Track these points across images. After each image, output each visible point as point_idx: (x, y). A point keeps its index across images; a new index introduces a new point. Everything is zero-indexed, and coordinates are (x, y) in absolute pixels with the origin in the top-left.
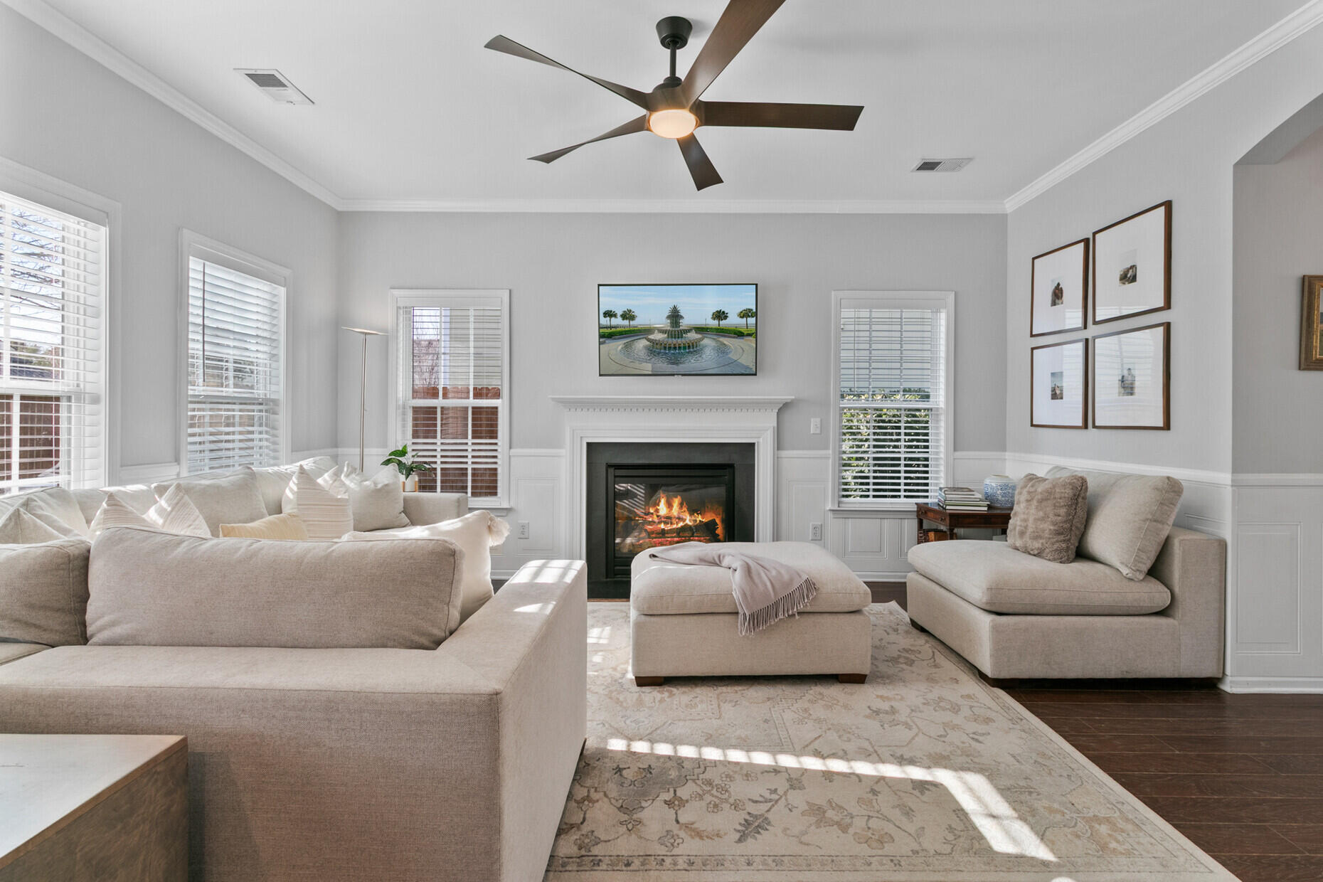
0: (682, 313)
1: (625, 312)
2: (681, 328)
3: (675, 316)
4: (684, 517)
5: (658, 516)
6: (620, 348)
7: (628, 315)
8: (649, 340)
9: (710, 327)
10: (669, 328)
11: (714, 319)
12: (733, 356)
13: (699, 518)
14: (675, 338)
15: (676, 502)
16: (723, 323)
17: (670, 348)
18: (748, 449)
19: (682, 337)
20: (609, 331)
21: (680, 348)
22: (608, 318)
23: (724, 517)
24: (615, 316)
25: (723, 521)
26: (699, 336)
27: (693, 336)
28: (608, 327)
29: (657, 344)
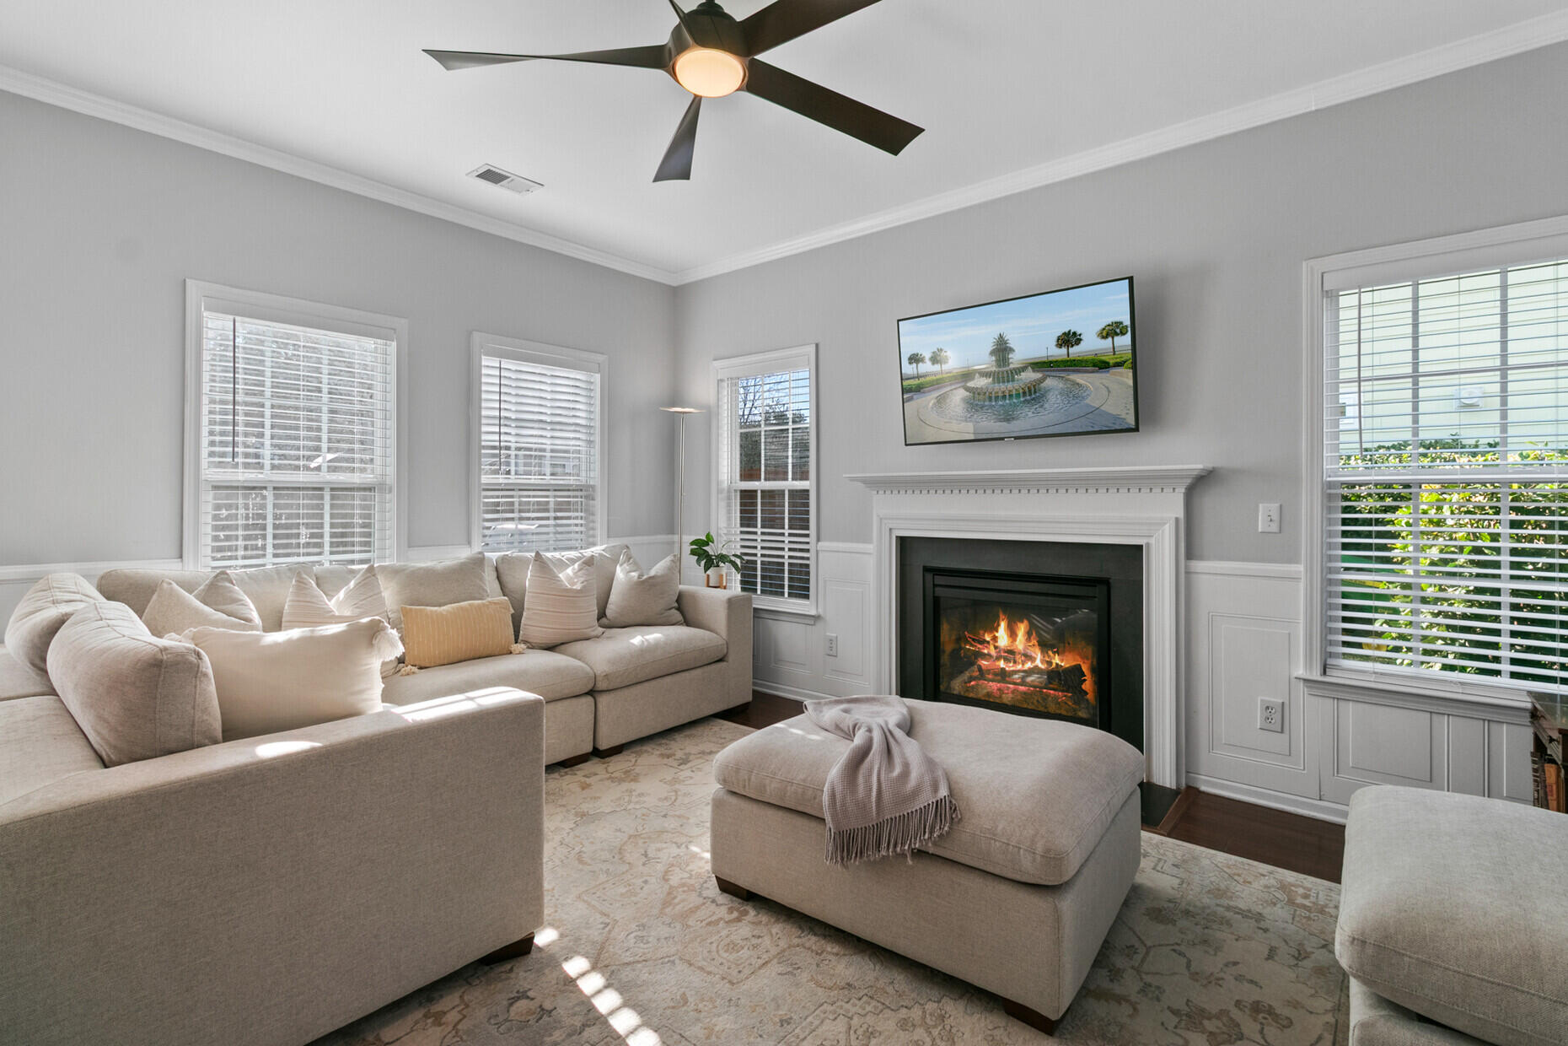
0: (1012, 344)
1: (933, 353)
2: (1012, 366)
3: (1002, 349)
4: (1033, 655)
5: (996, 647)
6: (930, 404)
7: (938, 358)
8: (968, 389)
9: (1054, 359)
10: (994, 369)
11: (1059, 346)
12: (1093, 401)
13: (1056, 660)
14: (1004, 382)
15: (1022, 629)
16: (1074, 350)
17: (997, 398)
18: (1132, 555)
19: (1013, 380)
20: (916, 382)
21: (1011, 396)
22: (915, 365)
23: (1095, 663)
24: (923, 360)
25: (1093, 670)
26: (1039, 375)
27: (1030, 376)
28: (913, 378)
29: (979, 394)
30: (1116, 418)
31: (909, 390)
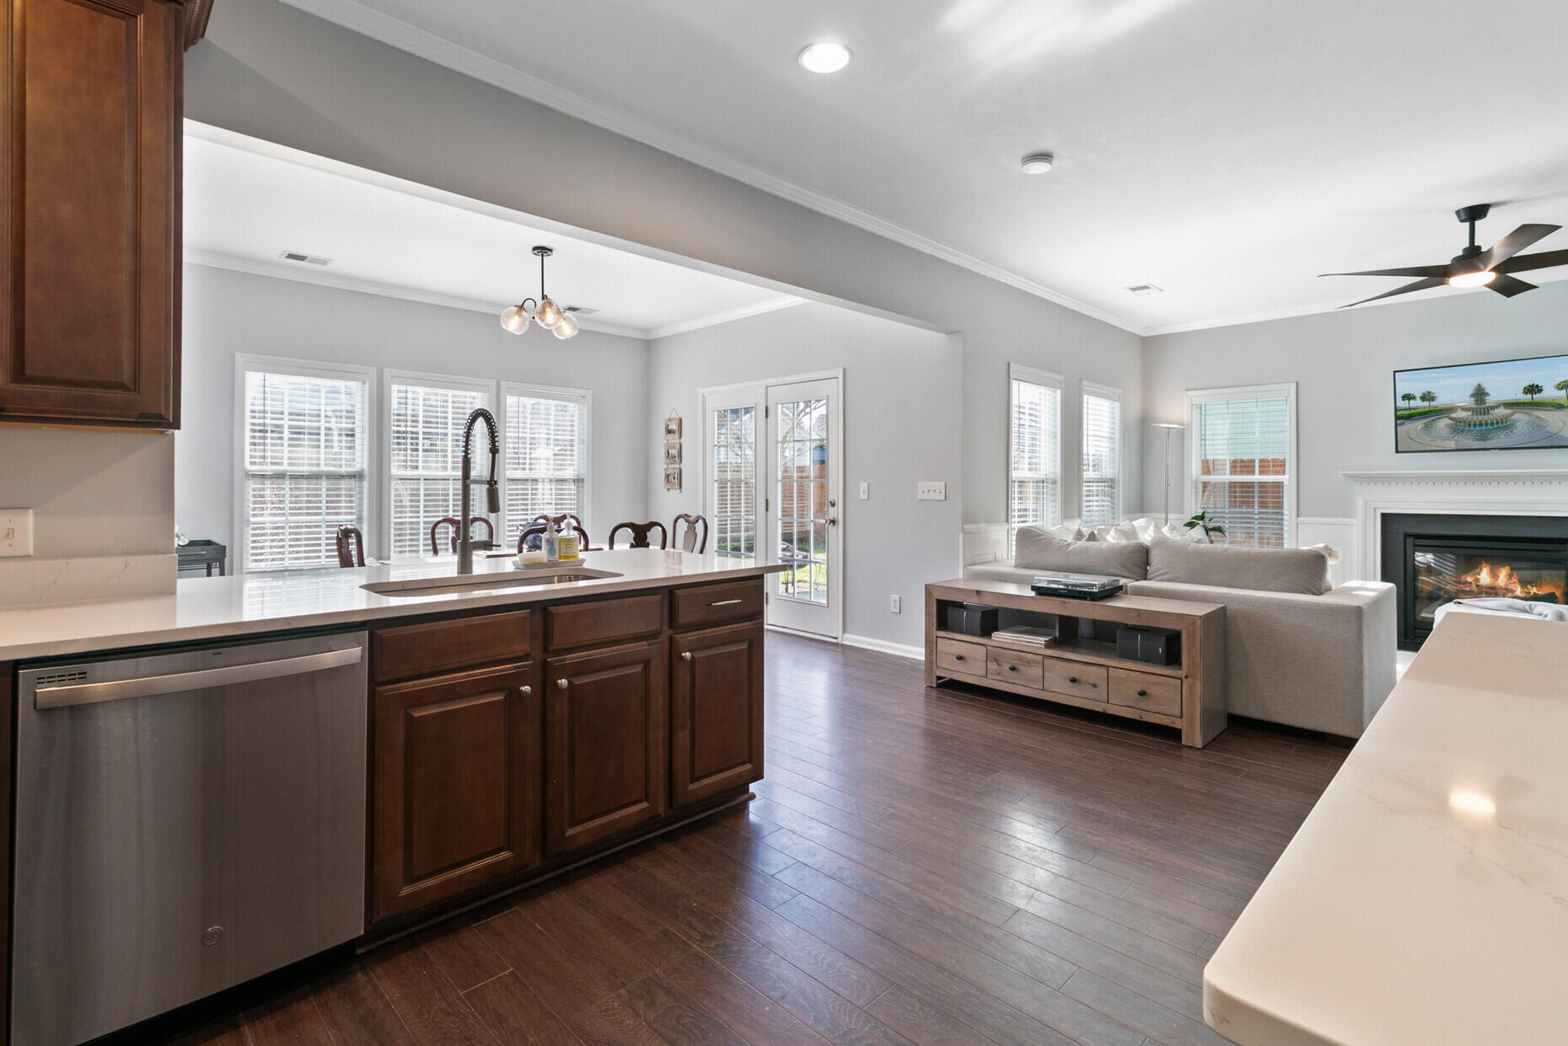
0: (1487, 390)
1: (1424, 394)
2: (1488, 405)
3: (1480, 394)
4: (1514, 589)
5: (1477, 586)
6: (1420, 427)
7: (1428, 397)
8: (1451, 419)
9: (1521, 401)
10: (1473, 406)
11: (1526, 393)
12: (1553, 429)
13: (1532, 589)
14: (1481, 415)
15: (1504, 571)
16: (1537, 397)
17: (1475, 425)
19: (1489, 413)
20: (1408, 412)
21: (1487, 424)
22: (1407, 401)
24: (1414, 398)
25: (1564, 594)
26: (1509, 411)
27: (1502, 411)
28: (1405, 410)
29: (1460, 422)
31: (1402, 417)
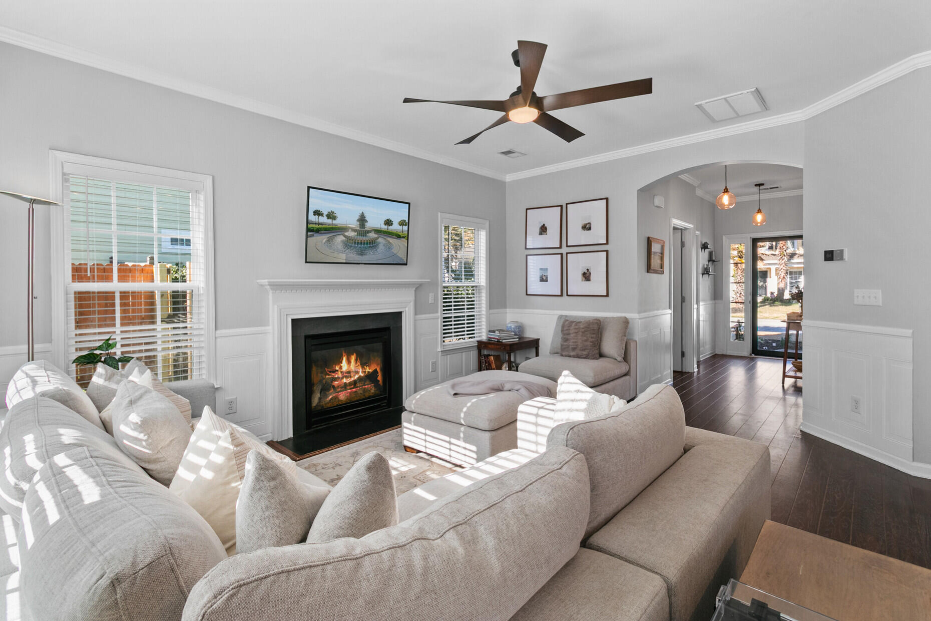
0: (367, 218)
1: (329, 212)
2: (366, 229)
3: (362, 220)
4: (358, 371)
5: (341, 372)
6: (324, 241)
7: (331, 216)
8: (345, 236)
9: (383, 230)
10: (358, 228)
11: (385, 224)
12: (395, 251)
13: (368, 370)
14: (362, 236)
15: (353, 358)
16: (390, 227)
17: (358, 243)
18: (397, 317)
19: (366, 236)
20: (317, 226)
21: (364, 243)
22: (317, 216)
23: (382, 366)
24: (322, 215)
25: (381, 370)
26: (376, 236)
27: (372, 235)
28: (315, 224)
29: (350, 240)
30: (401, 259)
31: (312, 230)
